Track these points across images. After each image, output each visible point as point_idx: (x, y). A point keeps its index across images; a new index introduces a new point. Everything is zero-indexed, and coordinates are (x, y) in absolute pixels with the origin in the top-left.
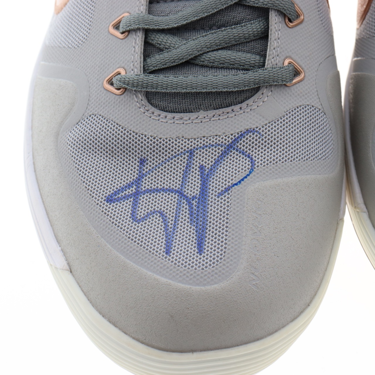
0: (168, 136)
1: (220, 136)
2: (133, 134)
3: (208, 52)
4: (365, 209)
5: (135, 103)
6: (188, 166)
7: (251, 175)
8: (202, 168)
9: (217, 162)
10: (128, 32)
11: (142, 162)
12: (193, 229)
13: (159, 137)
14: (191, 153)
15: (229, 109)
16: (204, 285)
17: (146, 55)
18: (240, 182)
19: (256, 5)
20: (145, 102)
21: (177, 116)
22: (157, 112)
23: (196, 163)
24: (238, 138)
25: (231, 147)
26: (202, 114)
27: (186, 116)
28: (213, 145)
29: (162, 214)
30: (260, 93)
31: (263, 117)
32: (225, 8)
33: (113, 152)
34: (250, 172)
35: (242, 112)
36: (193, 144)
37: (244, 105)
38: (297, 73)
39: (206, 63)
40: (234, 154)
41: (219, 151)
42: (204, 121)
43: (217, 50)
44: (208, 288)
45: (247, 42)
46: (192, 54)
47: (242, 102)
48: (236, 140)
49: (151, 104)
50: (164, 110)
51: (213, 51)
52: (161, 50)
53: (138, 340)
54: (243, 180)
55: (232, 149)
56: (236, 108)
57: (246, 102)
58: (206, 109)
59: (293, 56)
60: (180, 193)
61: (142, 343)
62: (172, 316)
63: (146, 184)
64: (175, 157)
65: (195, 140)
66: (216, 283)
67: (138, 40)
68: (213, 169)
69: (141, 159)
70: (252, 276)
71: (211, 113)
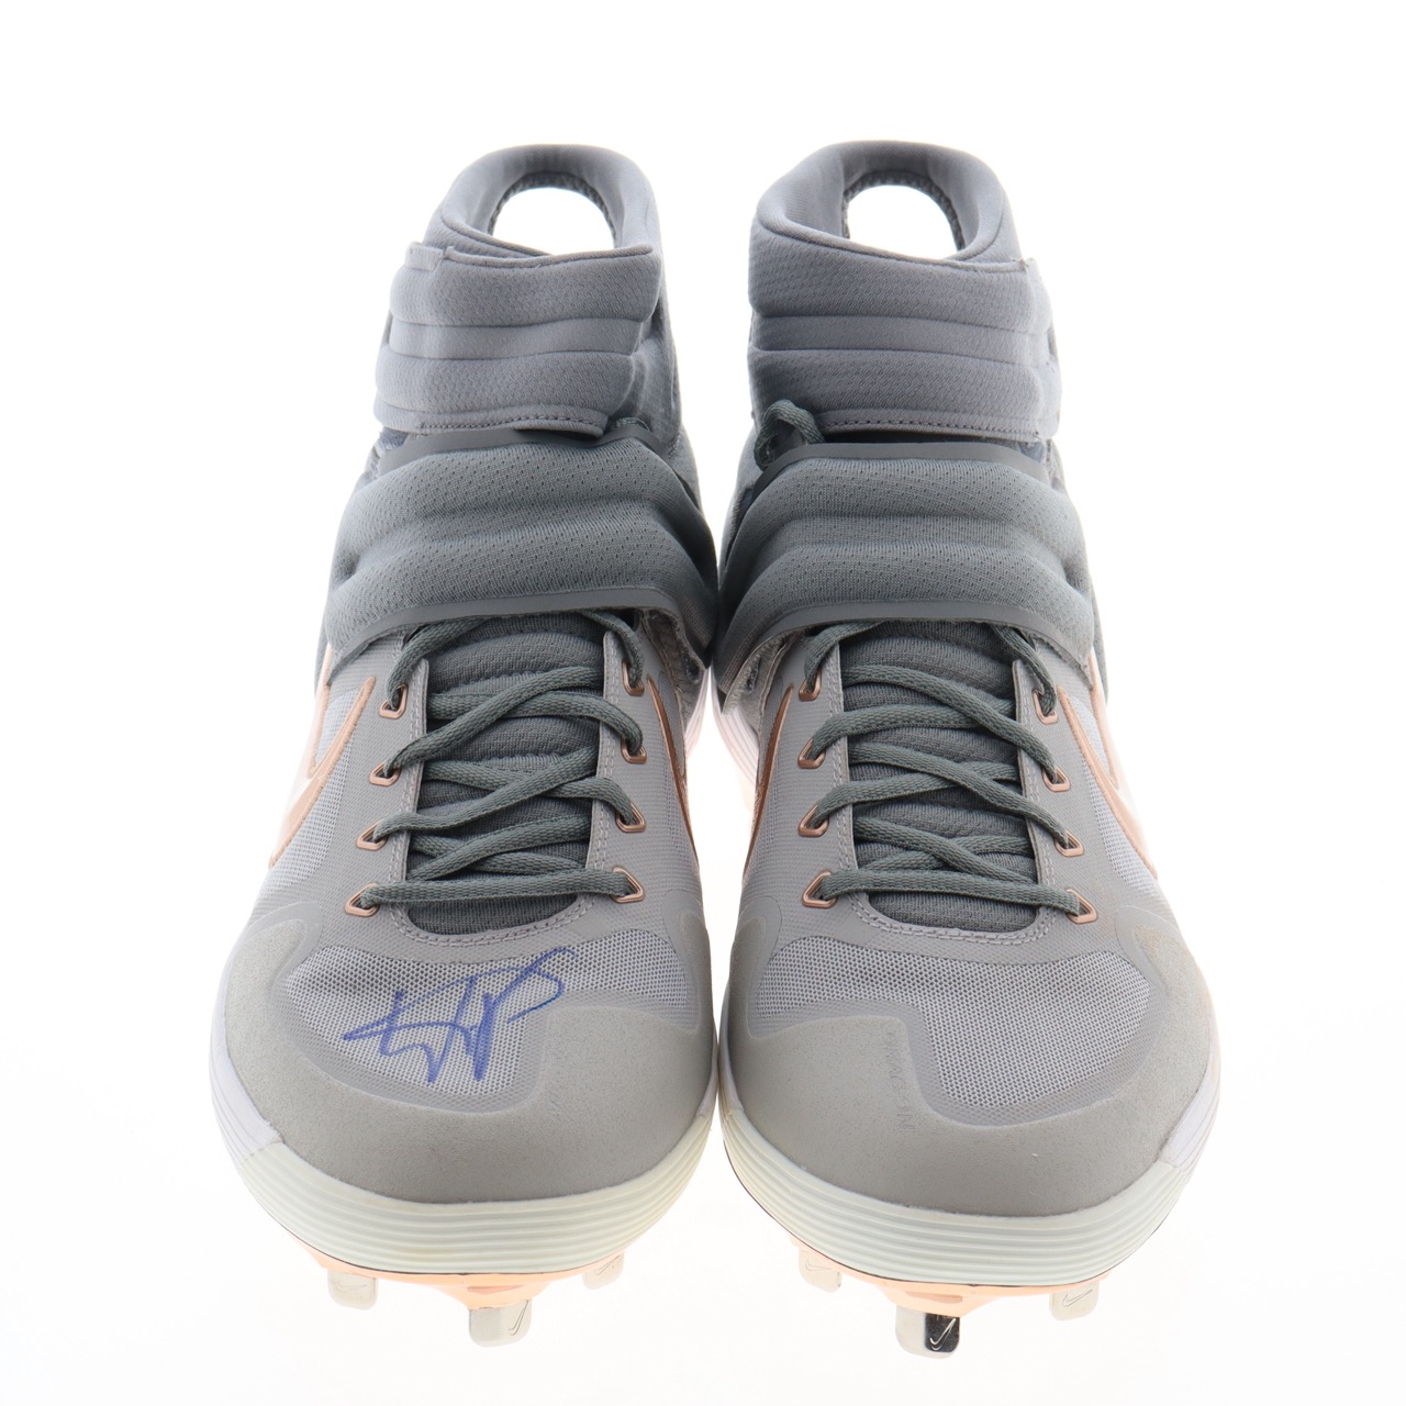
0: (439, 961)
1: (515, 958)
2: (386, 960)
3: (502, 853)
4: (740, 1106)
5: (391, 923)
6: (466, 997)
7: (557, 999)
8: (487, 997)
9: (510, 988)
10: (385, 838)
11: (399, 996)
12: (469, 1059)
13: (426, 962)
14: (472, 981)
15: (531, 926)
16: (482, 1111)
17: (410, 866)
18: (540, 1006)
19: (573, 796)
20: (406, 920)
21: (453, 938)
22: (424, 934)
23: (479, 991)
24: (541, 958)
25: (531, 970)
26: (489, 934)
27: (466, 938)
28: (504, 970)
29: (424, 1046)
30: (575, 904)
31: (579, 935)
32: (530, 799)
33: (355, 987)
34: (557, 996)
35: (549, 928)
36: (476, 970)
37: (552, 920)
38: (632, 889)
39: (498, 868)
40: (535, 978)
41: (513, 976)
42: (492, 941)
43: (515, 851)
44: (488, 1114)
45: (558, 844)
46: (478, 855)
47: (549, 916)
48: (538, 961)
49: (416, 924)
50: (434, 931)
51: (508, 852)
52: (432, 857)
53: (382, 1193)
54: (545, 1004)
55: (532, 973)
56: (542, 924)
57: (555, 916)
58: (497, 927)
59: (626, 866)
60: (454, 1025)
61: (389, 1196)
62: (433, 1150)
63: (402, 1019)
64: (448, 986)
65: (478, 964)
66: (498, 1109)
67: (400, 847)
68: (502, 997)
69: (397, 993)
70: (552, 1105)
71: (502, 932)
